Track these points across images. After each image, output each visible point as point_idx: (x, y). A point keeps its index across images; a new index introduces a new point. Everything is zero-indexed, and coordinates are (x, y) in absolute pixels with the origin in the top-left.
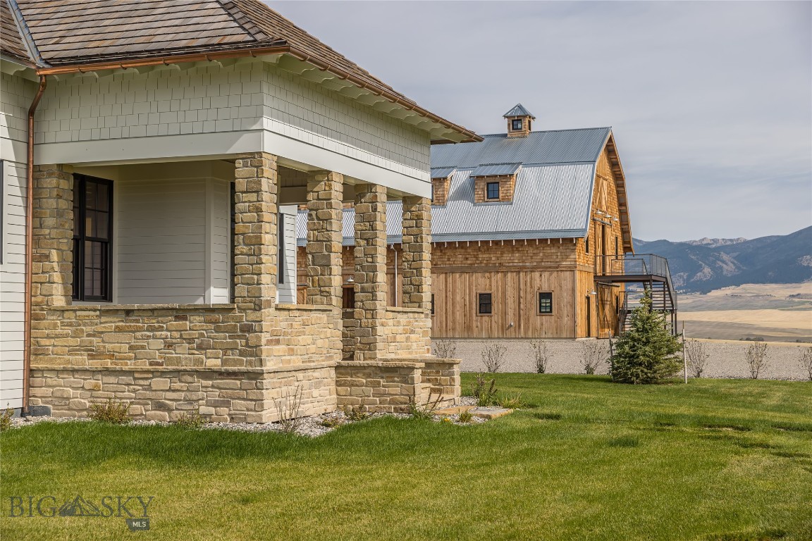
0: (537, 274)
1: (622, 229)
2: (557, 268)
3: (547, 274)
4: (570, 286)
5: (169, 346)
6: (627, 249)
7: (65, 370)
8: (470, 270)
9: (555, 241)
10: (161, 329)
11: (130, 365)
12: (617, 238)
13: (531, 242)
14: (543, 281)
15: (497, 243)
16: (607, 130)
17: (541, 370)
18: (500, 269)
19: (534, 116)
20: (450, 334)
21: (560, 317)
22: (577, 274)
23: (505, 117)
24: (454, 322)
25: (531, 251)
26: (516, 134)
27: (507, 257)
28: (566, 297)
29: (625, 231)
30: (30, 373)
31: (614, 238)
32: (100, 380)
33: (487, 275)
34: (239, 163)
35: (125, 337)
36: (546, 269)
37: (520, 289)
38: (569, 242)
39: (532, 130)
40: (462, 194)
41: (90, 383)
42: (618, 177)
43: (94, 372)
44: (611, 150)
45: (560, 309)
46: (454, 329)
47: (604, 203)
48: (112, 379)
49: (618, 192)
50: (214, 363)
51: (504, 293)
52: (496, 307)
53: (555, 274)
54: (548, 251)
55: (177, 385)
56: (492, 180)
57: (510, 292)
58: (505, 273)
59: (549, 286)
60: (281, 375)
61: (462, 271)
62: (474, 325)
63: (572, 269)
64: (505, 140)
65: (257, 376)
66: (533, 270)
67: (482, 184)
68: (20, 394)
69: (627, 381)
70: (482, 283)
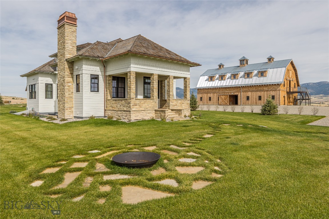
0: (271, 92)
1: (297, 81)
2: (275, 90)
3: (274, 92)
4: (279, 94)
5: (120, 106)
6: (298, 86)
7: (109, 110)
8: (257, 91)
9: (275, 85)
10: (119, 103)
11: (116, 109)
12: (295, 83)
13: (270, 85)
14: (273, 93)
15: (262, 85)
16: (291, 60)
17: (252, 112)
18: (263, 91)
19: (274, 58)
20: (253, 104)
21: (276, 101)
22: (281, 91)
23: (267, 58)
24: (253, 102)
25: (270, 87)
26: (270, 62)
27: (265, 88)
28: (278, 97)
29: (298, 82)
30: (105, 110)
31: (294, 83)
32: (113, 112)
33: (260, 92)
34: (128, 73)
35: (116, 104)
36: (273, 90)
37: (267, 95)
38: (279, 85)
39: (274, 61)
40: (256, 75)
41: (111, 112)
42: (295, 70)
43: (112, 110)
44: (292, 63)
45: (276, 99)
46: (253, 103)
47: (290, 76)
48: (114, 112)
49: (295, 73)
50: (125, 109)
51: (264, 96)
52: (262, 99)
53: (275, 91)
54: (274, 87)
55: (121, 113)
56: (262, 72)
57: (266, 96)
58: (264, 92)
59: (274, 94)
60: (137, 111)
61: (255, 91)
62: (258, 102)
63: (279, 90)
64: (267, 63)
65: (130, 111)
66: (271, 91)
67: (260, 73)
68: (104, 114)
69: (264, 114)
70: (259, 94)
